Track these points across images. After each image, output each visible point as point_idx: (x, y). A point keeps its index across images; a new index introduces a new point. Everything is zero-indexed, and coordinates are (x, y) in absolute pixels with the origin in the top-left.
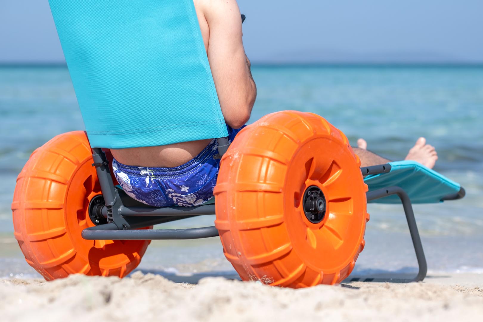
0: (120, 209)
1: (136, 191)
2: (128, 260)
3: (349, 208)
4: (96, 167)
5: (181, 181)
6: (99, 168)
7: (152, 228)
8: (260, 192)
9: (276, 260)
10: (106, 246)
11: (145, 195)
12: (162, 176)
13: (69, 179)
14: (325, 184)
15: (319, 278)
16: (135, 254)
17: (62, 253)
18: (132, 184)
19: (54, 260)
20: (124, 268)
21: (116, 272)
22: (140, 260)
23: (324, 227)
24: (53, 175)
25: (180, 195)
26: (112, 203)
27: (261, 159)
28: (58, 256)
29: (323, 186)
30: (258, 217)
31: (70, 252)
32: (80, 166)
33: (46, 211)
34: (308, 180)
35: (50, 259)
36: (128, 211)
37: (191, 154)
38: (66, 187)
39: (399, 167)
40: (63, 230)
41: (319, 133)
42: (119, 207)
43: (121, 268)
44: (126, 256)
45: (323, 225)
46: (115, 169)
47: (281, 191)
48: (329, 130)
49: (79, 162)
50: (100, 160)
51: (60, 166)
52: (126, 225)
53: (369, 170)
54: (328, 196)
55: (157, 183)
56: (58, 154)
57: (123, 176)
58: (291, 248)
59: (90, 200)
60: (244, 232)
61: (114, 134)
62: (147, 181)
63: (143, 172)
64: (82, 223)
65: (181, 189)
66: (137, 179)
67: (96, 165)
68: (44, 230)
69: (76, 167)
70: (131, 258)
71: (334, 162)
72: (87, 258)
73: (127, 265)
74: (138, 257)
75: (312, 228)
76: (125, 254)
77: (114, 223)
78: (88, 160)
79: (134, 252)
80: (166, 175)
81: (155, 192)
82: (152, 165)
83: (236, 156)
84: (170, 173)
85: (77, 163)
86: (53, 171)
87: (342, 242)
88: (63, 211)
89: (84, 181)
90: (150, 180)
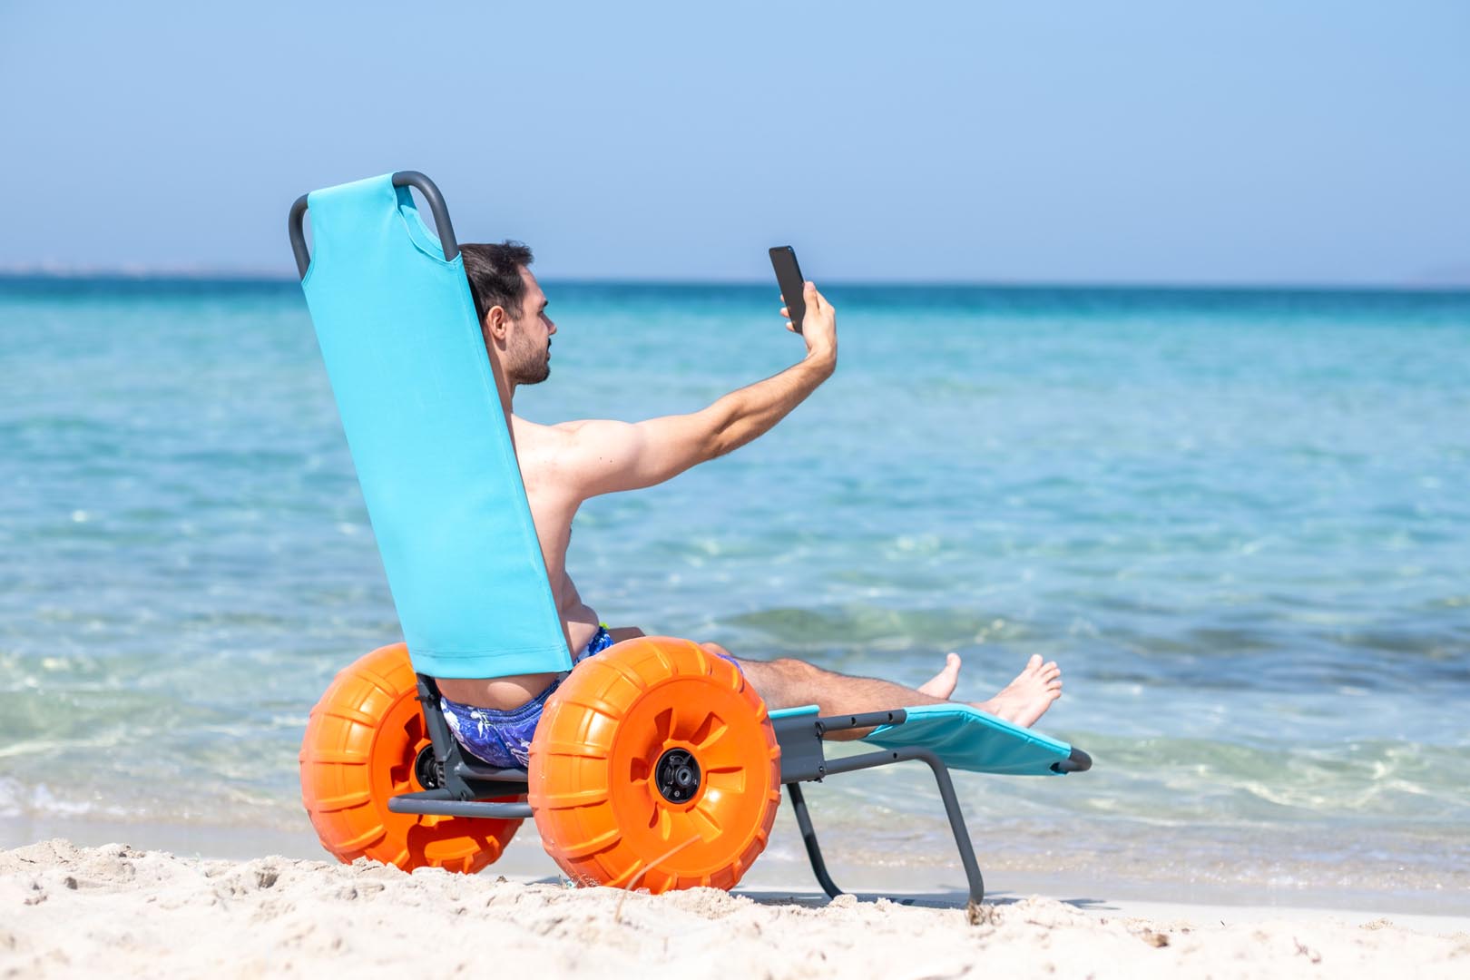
0: (458, 768)
1: (469, 741)
2: (476, 847)
3: (737, 783)
4: (422, 701)
5: (519, 731)
6: (425, 704)
7: (526, 801)
8: (577, 756)
9: (597, 853)
10: (440, 824)
11: (481, 748)
12: (496, 722)
13: (379, 719)
14: (700, 747)
15: (669, 882)
16: (490, 839)
17: (365, 830)
18: (461, 731)
19: (353, 842)
20: (469, 860)
21: (453, 866)
22: (500, 853)
23: (695, 809)
24: (357, 713)
25: (520, 752)
26: (444, 758)
27: (582, 709)
28: (359, 835)
29: (696, 750)
30: (571, 791)
31: (377, 830)
32: (399, 699)
33: (341, 767)
34: (669, 741)
35: (347, 839)
36: (469, 771)
37: (530, 692)
38: (373, 731)
39: (925, 715)
40: (366, 796)
41: (682, 673)
42: (457, 764)
43: (463, 858)
44: (474, 841)
45: (693, 807)
46: (443, 706)
47: (605, 756)
48: (703, 666)
49: (397, 693)
50: (426, 692)
51: (368, 699)
52: (466, 792)
53: (857, 720)
54: (704, 764)
55: (492, 733)
56: (367, 680)
57: (451, 718)
58: (619, 837)
59: (418, 752)
60: (555, 812)
61: (434, 657)
62: (481, 729)
63: (475, 715)
64: (401, 786)
65: (520, 743)
66: (468, 724)
67: (420, 699)
68: (336, 795)
69: (391, 701)
70: (483, 843)
71: (711, 715)
72: (404, 841)
73: (475, 855)
74: (496, 843)
75: (670, 810)
76: (472, 837)
77: (447, 788)
78: (412, 691)
79: (489, 835)
80: (500, 722)
81: (491, 746)
82: (484, 705)
83: (554, 704)
84: (504, 718)
85: (395, 694)
86: (356, 706)
87: (719, 832)
88: (366, 767)
89: (406, 721)
90: (484, 727)
